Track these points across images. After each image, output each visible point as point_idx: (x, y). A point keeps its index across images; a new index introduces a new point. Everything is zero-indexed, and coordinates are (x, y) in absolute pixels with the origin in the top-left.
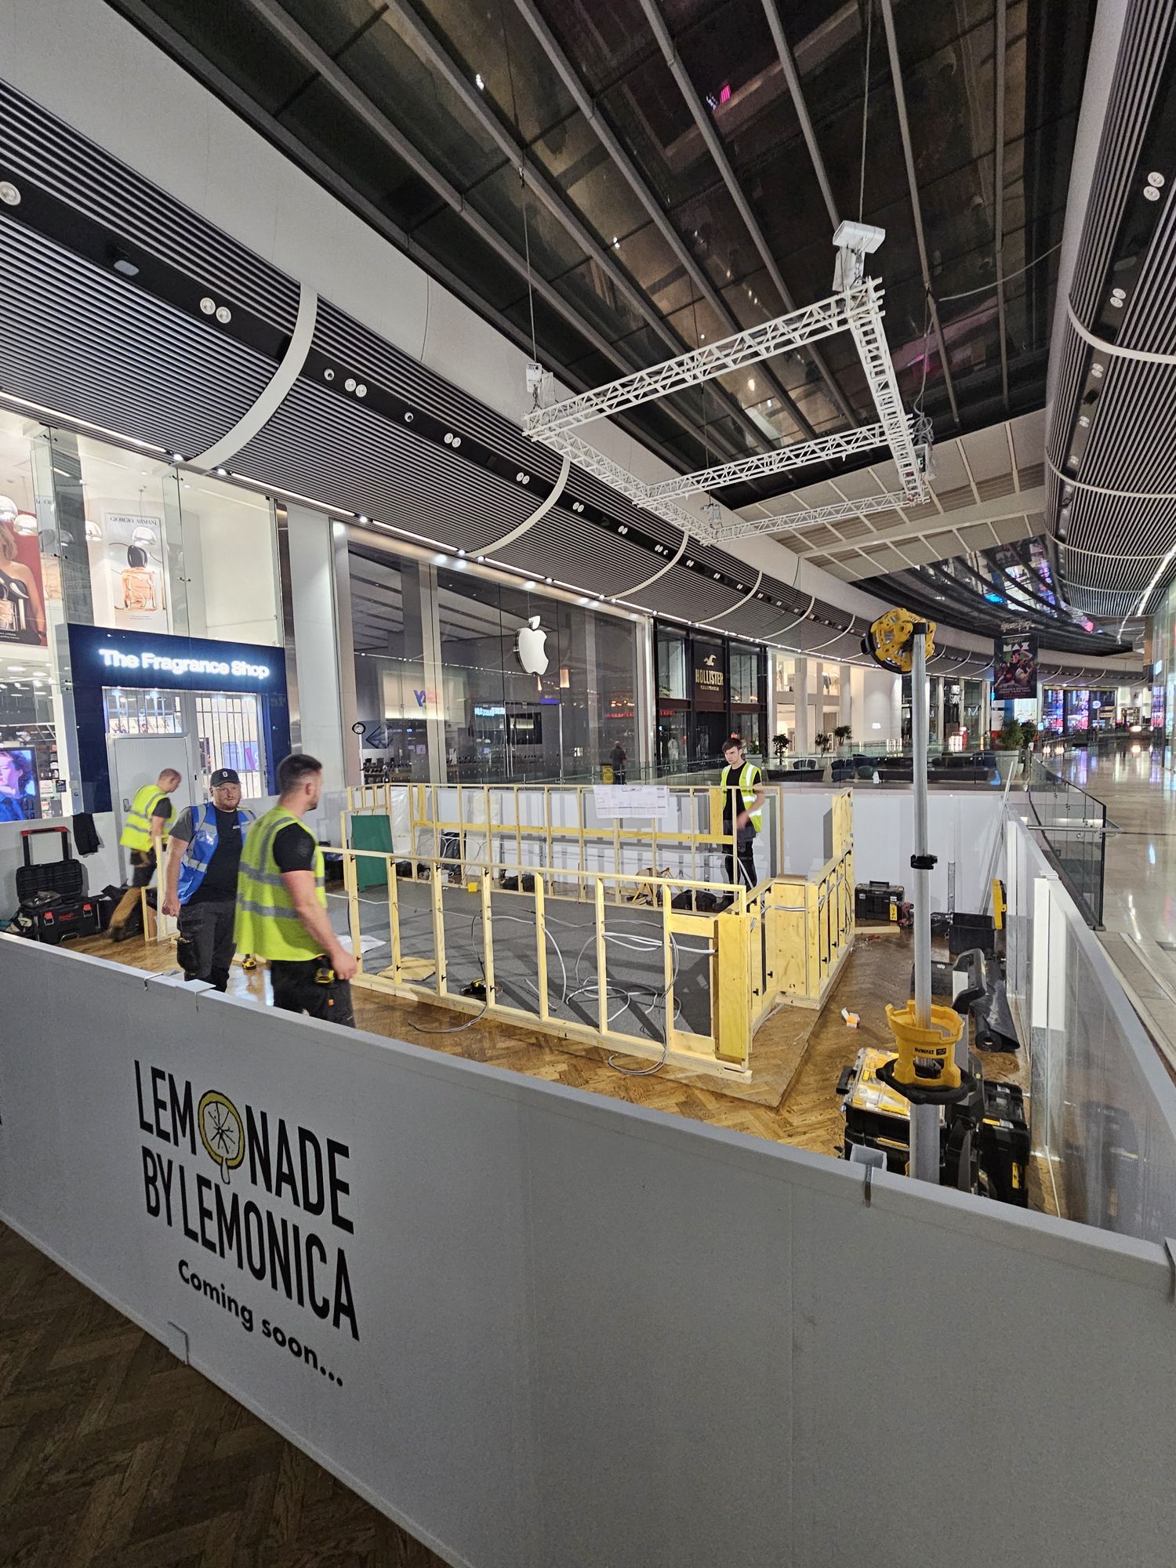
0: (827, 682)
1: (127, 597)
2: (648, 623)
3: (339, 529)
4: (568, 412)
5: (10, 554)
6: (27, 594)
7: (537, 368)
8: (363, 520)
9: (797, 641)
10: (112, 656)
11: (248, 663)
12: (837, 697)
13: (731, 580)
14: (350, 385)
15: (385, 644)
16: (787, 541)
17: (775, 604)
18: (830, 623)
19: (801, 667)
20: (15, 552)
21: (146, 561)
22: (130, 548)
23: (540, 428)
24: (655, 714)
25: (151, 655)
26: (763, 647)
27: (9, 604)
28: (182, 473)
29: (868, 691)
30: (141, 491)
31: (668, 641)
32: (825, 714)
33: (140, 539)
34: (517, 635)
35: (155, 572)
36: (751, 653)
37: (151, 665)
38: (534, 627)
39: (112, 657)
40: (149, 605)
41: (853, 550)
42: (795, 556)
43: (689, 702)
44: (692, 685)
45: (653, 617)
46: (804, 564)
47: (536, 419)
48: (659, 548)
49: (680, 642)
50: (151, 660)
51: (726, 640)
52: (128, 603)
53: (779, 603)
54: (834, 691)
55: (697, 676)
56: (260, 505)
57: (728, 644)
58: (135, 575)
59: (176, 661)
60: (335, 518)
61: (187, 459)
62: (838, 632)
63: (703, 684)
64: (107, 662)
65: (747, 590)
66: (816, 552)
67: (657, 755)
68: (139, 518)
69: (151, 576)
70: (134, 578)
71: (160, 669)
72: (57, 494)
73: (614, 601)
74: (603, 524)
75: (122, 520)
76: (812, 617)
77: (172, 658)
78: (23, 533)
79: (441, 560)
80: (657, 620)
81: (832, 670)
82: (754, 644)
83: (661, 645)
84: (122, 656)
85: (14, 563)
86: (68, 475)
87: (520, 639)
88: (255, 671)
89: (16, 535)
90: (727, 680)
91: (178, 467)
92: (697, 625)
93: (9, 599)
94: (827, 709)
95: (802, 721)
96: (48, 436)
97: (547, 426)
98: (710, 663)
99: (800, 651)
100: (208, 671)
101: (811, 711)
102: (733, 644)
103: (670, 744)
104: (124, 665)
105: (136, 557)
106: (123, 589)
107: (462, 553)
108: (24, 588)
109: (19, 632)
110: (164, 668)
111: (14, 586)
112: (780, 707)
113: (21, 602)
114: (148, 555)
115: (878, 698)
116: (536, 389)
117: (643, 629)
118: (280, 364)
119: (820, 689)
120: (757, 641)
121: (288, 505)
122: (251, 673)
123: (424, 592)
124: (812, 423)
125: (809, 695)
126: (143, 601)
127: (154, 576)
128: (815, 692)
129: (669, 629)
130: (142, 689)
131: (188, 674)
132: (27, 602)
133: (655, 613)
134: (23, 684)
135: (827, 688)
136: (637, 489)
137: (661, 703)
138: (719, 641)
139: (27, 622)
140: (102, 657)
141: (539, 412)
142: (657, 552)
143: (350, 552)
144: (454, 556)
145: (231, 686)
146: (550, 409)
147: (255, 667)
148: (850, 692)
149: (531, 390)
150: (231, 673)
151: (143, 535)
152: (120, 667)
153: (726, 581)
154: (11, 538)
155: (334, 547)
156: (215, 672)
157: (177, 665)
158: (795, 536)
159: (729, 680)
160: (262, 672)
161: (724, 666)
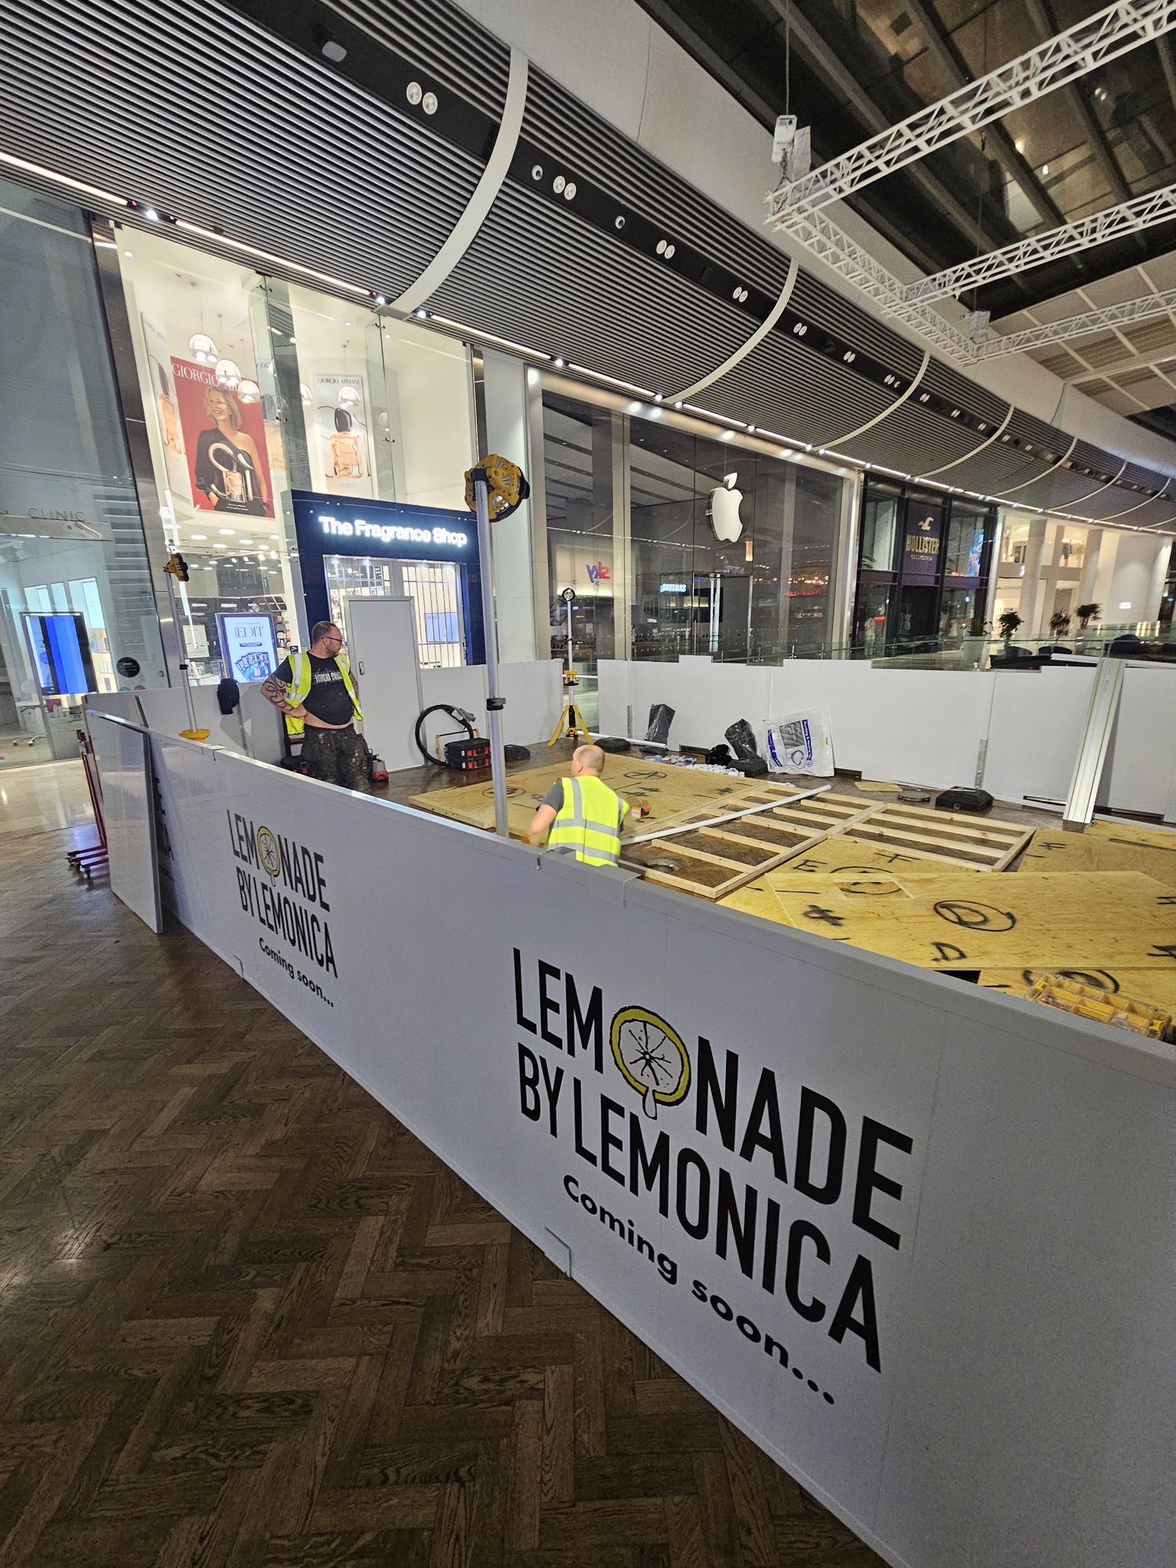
0: (1066, 550)
1: (336, 464)
2: (856, 479)
3: (533, 376)
4: (829, 179)
5: (236, 424)
6: (251, 464)
7: (790, 123)
8: (559, 363)
9: (1042, 497)
10: (329, 523)
11: (448, 530)
12: (1078, 570)
13: (973, 418)
14: (559, 183)
15: (563, 514)
16: (1055, 363)
17: (1023, 449)
18: (1091, 473)
19: (1038, 531)
20: (240, 422)
21: (351, 424)
22: (336, 410)
23: (788, 209)
24: (854, 590)
25: (364, 522)
26: (993, 506)
27: (238, 475)
28: (386, 321)
29: (1121, 562)
30: (345, 346)
31: (877, 501)
32: (1058, 591)
33: (345, 400)
34: (711, 496)
35: (359, 434)
36: (976, 515)
37: (363, 533)
38: (731, 485)
39: (330, 525)
40: (355, 471)
41: (1147, 368)
42: (1060, 382)
43: (895, 574)
44: (900, 554)
45: (864, 471)
46: (1072, 395)
47: (783, 198)
48: (889, 379)
49: (892, 502)
50: (362, 528)
51: (948, 497)
52: (337, 470)
53: (1029, 448)
54: (1073, 562)
55: (908, 542)
56: (457, 351)
57: (951, 504)
58: (342, 440)
59: (384, 528)
60: (530, 362)
61: (389, 301)
62: (1096, 483)
63: (914, 553)
64: (326, 530)
65: (990, 432)
66: (1091, 375)
67: (853, 636)
68: (343, 378)
69: (355, 440)
70: (341, 443)
71: (371, 536)
72: (274, 355)
73: (822, 452)
74: (827, 351)
75: (328, 381)
76: (1070, 464)
77: (381, 526)
78: (247, 400)
79: (635, 409)
80: (870, 475)
81: (1076, 536)
82: (983, 503)
83: (870, 506)
84: (338, 523)
85: (240, 434)
86: (279, 333)
87: (714, 501)
88: (454, 538)
89: (239, 402)
90: (943, 550)
91: (381, 313)
92: (917, 480)
93: (238, 471)
94: (1061, 584)
95: (1029, 599)
96: (264, 287)
97: (796, 206)
98: (926, 527)
99: (1041, 510)
100: (413, 539)
101: (1042, 586)
102: (955, 503)
103: (867, 624)
104: (340, 533)
105: (342, 421)
106: (332, 456)
107: (659, 398)
108: (248, 458)
109: (248, 504)
110: (375, 535)
111: (241, 457)
112: (1002, 583)
113: (248, 473)
114: (353, 418)
115: (1134, 572)
116: (786, 154)
117: (852, 486)
118: (486, 164)
119: (1056, 560)
120: (989, 498)
121: (484, 351)
122: (451, 541)
123: (616, 447)
124: (1129, 179)
125: (1044, 566)
126: (350, 467)
127: (359, 441)
128: (1049, 563)
129: (880, 486)
130: (356, 558)
131: (395, 541)
132: (252, 472)
133: (868, 466)
134: (251, 558)
135: (1066, 557)
136: (892, 290)
137: (863, 573)
138: (939, 501)
139: (254, 494)
140: (321, 525)
141: (788, 187)
142: (886, 385)
143: (544, 405)
144: (649, 403)
145: (434, 555)
146: (803, 180)
147: (454, 534)
148: (1097, 562)
149: (777, 157)
150: (432, 541)
151: (348, 396)
152: (337, 534)
153: (966, 420)
154: (236, 407)
155: (528, 399)
156: (419, 539)
157: (386, 532)
158: (1067, 354)
159: (946, 548)
160: (460, 540)
161: (942, 531)
